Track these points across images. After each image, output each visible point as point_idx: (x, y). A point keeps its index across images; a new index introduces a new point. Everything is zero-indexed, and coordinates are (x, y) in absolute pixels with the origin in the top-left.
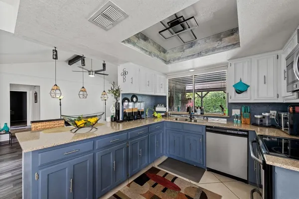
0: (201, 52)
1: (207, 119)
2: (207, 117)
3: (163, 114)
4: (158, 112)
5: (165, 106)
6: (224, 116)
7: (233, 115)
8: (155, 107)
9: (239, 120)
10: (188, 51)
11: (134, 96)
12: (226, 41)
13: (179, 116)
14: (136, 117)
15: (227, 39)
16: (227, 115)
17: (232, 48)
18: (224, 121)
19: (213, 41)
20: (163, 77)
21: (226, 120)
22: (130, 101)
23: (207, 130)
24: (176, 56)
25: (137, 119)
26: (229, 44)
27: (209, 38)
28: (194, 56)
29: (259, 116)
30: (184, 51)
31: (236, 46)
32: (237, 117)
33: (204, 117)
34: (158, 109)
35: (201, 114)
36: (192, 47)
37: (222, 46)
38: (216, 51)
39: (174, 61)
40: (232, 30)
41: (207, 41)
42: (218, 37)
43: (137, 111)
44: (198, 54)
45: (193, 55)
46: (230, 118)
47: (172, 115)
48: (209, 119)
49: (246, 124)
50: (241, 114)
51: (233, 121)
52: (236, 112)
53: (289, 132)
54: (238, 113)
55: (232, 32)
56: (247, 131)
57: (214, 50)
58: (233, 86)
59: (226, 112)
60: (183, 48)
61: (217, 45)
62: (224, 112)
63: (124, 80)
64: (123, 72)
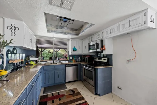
2: (61, 61)
3: (35, 62)
10: (60, 30)
13: (46, 62)
16: (68, 60)
18: (67, 62)
19: (70, 30)
22: (12, 53)
23: (66, 66)
27: (68, 28)
29: (78, 59)
30: (58, 29)
32: (72, 60)
34: (31, 59)
35: (58, 60)
36: (62, 28)
42: (72, 29)
44: (65, 33)
45: (62, 33)
46: (69, 61)
48: (62, 62)
49: (75, 62)
50: (72, 58)
51: (70, 61)
52: (71, 58)
53: (87, 62)
54: (72, 59)
55: (76, 30)
56: (78, 64)
57: (71, 34)
58: (73, 49)
59: (68, 58)
60: (57, 27)
61: (71, 32)
62: (67, 58)
63: (13, 34)
64: (11, 27)
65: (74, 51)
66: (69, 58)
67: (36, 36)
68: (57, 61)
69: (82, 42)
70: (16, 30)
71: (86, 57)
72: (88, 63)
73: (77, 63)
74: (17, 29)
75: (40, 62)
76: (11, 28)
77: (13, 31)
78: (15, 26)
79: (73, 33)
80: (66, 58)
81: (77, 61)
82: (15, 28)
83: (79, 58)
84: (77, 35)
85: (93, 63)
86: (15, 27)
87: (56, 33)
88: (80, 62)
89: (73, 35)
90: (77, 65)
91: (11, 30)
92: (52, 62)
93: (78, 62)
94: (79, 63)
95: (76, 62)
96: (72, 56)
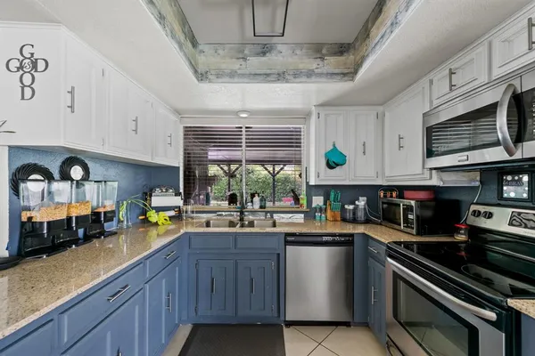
0: (284, 73)
1: (272, 217)
2: (272, 213)
3: (172, 213)
4: (159, 209)
5: (177, 194)
6: (300, 209)
7: (313, 206)
8: (147, 195)
9: (323, 215)
10: (255, 63)
11: (72, 160)
12: (332, 63)
13: (213, 217)
14: (81, 232)
15: (331, 60)
16: (305, 208)
17: (341, 80)
18: (300, 218)
19: (310, 56)
20: (173, 118)
21: (303, 215)
22: (56, 175)
23: (287, 243)
24: (224, 66)
25: (88, 238)
26: (337, 71)
27: (300, 45)
28: (269, 79)
29: (351, 207)
30: (244, 59)
31: (346, 78)
32: (321, 210)
33: (267, 212)
34: (156, 201)
36: (264, 54)
37: (325, 71)
38: (313, 79)
39: (218, 76)
40: (341, 45)
41: (298, 52)
42: (318, 50)
43: (88, 212)
44: (279, 75)
45: (268, 75)
46: (310, 214)
47: (195, 215)
48: (276, 216)
49: (335, 220)
50: (325, 204)
51: (315, 217)
52: (318, 201)
53: (414, 232)
54: (321, 204)
55: (342, 49)
56: (352, 235)
57: (310, 74)
58: (326, 154)
59: (304, 201)
60: (242, 51)
61: (313, 64)
62: (301, 202)
63: (28, 92)
64: (21, 58)
65: (331, 165)
66: (309, 202)
67: (177, 112)
68: (253, 212)
69: (380, 118)
70: (36, 71)
71: (401, 196)
72: (419, 234)
73: (349, 229)
74: (41, 65)
75: (193, 212)
76: (18, 65)
77: (27, 79)
78: (32, 54)
79: (325, 69)
80: (297, 199)
81: (349, 216)
82: (34, 65)
83: (362, 202)
84: (344, 75)
85: (461, 237)
86: (35, 57)
87: (236, 80)
88: (367, 222)
89: (324, 80)
90: (347, 241)
91: (21, 72)
92: (236, 217)
93: (354, 221)
94: (360, 229)
95: (344, 220)
96: (325, 190)
